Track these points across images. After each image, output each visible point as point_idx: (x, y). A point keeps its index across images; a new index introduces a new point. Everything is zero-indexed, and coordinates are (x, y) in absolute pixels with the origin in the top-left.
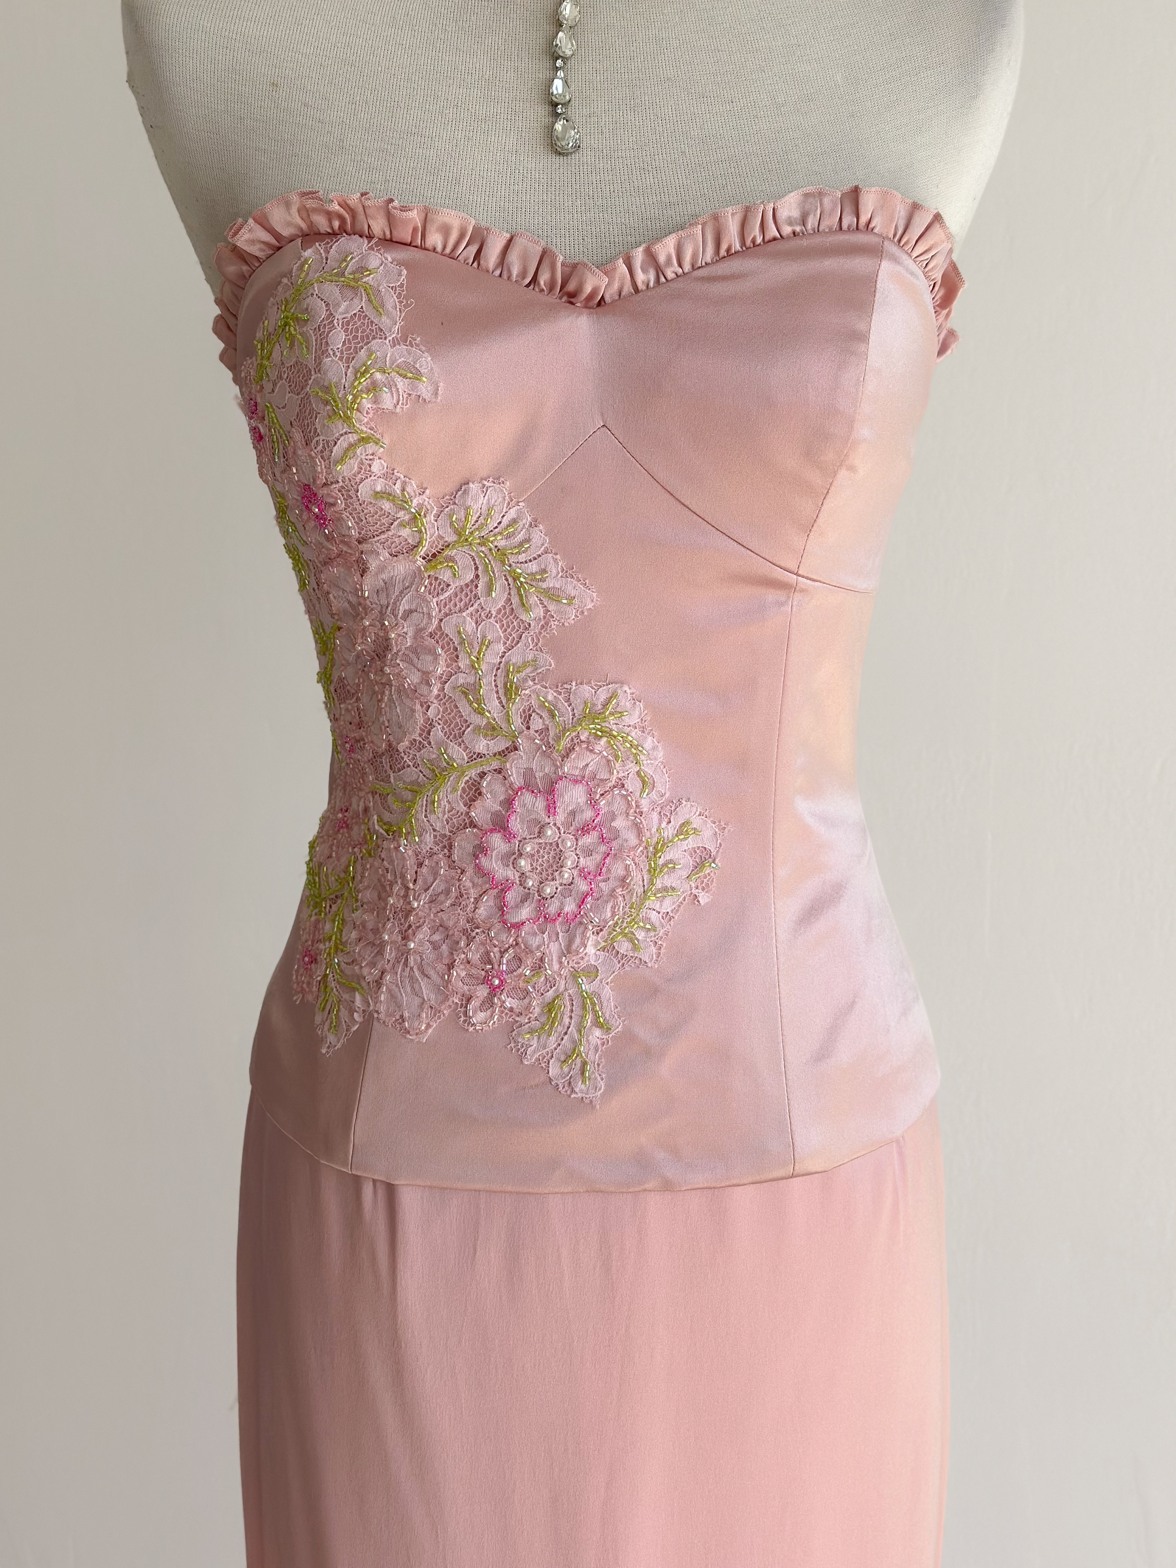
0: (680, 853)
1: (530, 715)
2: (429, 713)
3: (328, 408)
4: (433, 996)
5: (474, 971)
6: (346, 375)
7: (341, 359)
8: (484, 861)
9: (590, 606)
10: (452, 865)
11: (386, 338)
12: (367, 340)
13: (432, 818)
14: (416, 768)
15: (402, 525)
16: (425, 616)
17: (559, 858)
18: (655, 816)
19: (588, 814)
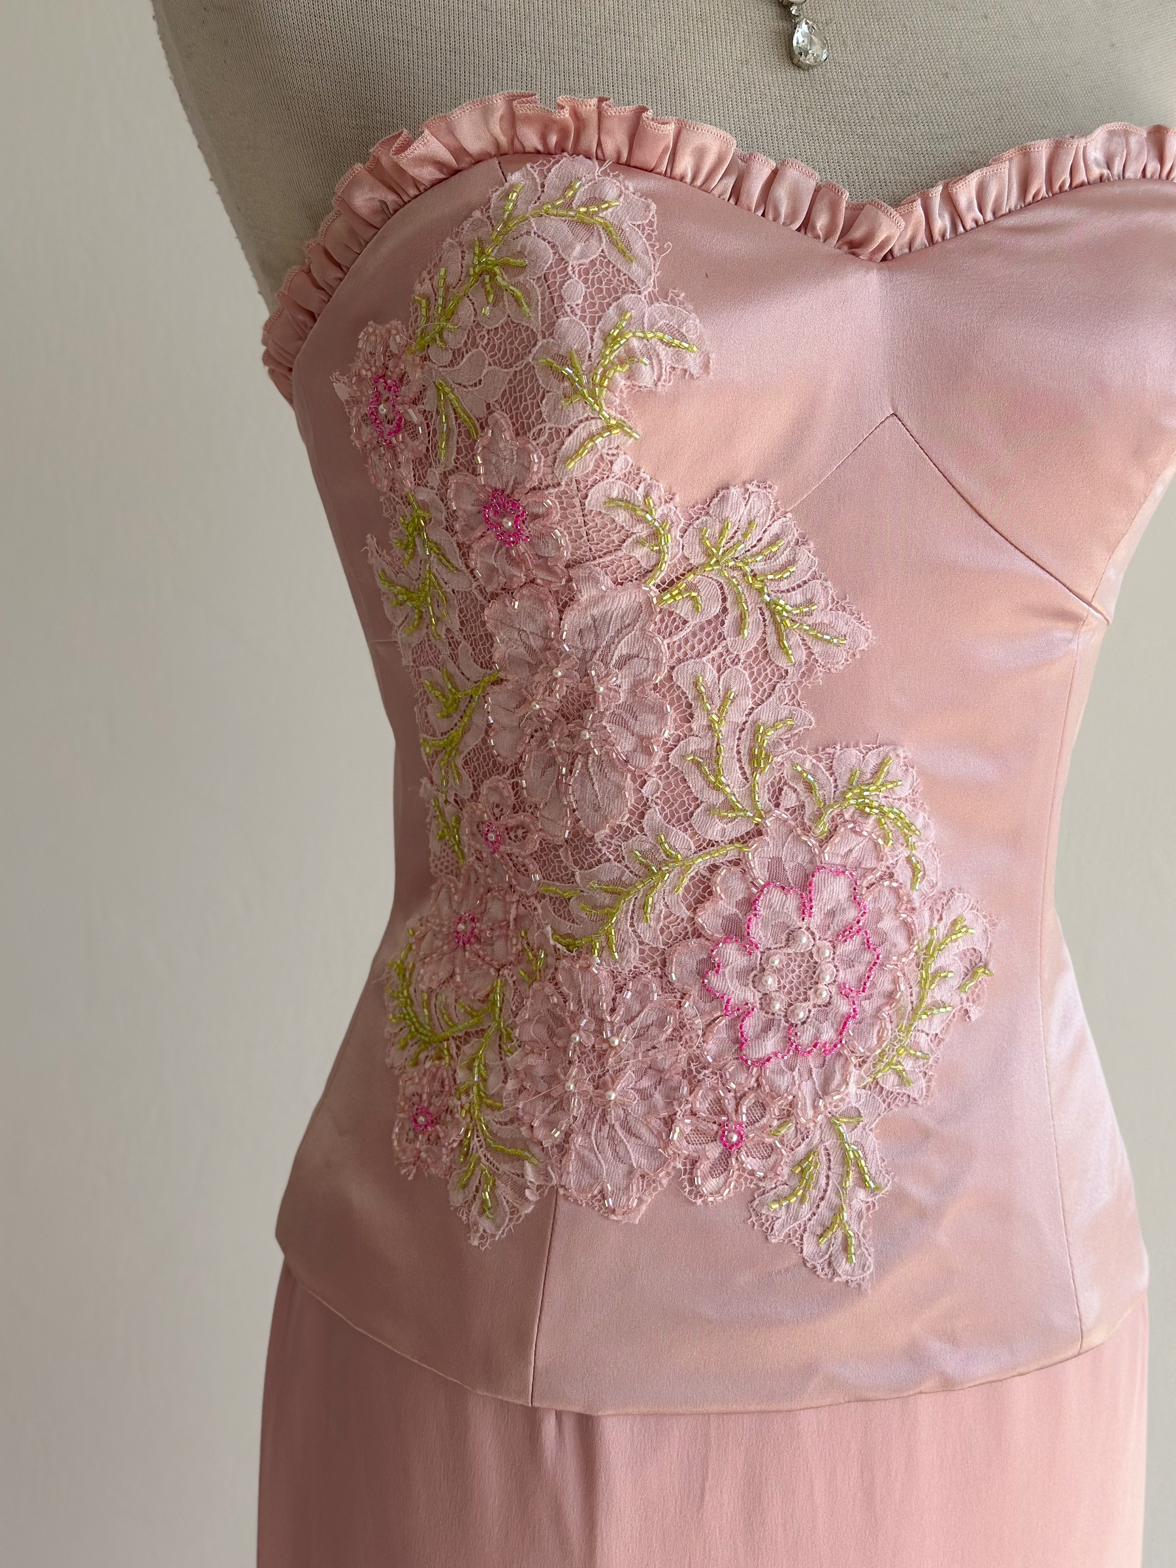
0: (950, 959)
1: (781, 790)
2: (643, 791)
3: (567, 384)
4: (644, 1161)
5: (702, 1126)
6: (592, 340)
7: (583, 318)
8: (714, 980)
9: (864, 646)
10: (667, 986)
11: (640, 293)
12: (615, 294)
13: (641, 927)
14: (619, 862)
15: (639, 542)
16: (650, 663)
17: (813, 973)
18: (927, 914)
19: (851, 914)
